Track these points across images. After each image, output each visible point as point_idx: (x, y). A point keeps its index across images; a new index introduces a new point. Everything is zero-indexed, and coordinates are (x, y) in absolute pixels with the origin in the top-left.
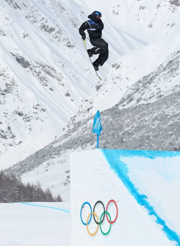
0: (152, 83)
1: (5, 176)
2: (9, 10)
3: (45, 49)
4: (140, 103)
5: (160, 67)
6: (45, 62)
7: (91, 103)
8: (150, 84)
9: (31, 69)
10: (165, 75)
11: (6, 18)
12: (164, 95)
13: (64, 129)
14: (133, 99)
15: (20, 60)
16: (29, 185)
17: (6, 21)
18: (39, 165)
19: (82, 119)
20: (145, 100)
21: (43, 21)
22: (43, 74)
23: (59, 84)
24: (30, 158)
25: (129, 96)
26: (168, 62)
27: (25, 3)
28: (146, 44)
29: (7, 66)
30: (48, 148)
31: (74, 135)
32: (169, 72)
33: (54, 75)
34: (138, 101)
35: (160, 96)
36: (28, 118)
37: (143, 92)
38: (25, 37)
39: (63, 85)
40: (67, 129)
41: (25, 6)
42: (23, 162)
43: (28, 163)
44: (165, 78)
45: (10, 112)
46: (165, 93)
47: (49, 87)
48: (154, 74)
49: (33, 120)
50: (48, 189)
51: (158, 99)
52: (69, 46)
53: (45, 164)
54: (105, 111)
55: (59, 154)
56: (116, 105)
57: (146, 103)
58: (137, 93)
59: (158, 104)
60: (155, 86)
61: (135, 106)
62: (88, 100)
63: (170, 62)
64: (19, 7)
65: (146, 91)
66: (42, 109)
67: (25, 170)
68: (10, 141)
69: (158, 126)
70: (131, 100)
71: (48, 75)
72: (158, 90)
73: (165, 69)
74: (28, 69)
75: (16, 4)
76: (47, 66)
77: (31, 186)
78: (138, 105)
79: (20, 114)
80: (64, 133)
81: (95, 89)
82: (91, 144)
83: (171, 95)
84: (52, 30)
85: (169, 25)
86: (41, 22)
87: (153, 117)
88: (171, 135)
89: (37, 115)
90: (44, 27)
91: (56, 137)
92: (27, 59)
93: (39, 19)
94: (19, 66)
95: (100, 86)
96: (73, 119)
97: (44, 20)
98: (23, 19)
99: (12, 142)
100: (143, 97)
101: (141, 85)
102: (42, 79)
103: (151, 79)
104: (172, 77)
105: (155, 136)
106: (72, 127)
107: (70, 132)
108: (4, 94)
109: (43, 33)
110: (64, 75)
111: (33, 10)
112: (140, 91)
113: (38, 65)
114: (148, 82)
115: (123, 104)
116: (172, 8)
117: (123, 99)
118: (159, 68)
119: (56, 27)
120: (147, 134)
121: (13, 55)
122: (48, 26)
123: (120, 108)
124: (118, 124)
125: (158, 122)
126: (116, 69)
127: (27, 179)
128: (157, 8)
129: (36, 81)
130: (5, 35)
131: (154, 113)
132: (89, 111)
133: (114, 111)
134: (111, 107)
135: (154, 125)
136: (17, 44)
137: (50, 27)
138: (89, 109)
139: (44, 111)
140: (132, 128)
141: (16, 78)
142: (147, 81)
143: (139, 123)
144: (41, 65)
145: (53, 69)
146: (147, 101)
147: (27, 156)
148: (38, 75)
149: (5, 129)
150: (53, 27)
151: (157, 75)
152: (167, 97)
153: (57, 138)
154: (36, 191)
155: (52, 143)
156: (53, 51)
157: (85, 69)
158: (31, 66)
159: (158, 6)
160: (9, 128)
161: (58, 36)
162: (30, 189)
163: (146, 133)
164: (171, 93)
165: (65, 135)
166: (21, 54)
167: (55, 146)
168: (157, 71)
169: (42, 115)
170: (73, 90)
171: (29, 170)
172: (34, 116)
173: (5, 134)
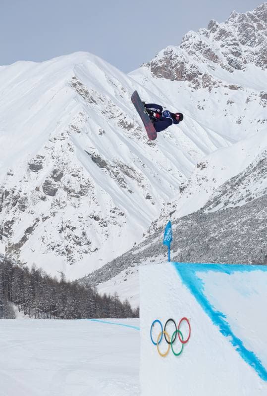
0: (241, 185)
1: (79, 286)
2: (84, 104)
3: (124, 148)
4: (228, 207)
5: (250, 167)
6: (123, 162)
7: (174, 206)
8: (239, 186)
9: (108, 169)
10: (255, 176)
11: (81, 113)
12: (254, 198)
13: (144, 235)
14: (220, 202)
15: (96, 160)
16: (105, 296)
17: (80, 117)
18: (117, 274)
19: (164, 224)
20: (233, 203)
21: (122, 117)
22: (121, 175)
23: (139, 185)
24: (107, 267)
25: (215, 199)
26: (258, 161)
27: (101, 97)
28: (234, 142)
29: (82, 166)
30: (126, 255)
31: (155, 241)
32: (259, 173)
33: (134, 175)
34: (226, 204)
35: (250, 199)
36: (105, 222)
37: (230, 195)
38: (101, 134)
39: (143, 186)
40: (147, 235)
41: (102, 100)
42: (99, 270)
43: (105, 272)
44: (255, 179)
45: (85, 216)
46: (255, 196)
47: (128, 189)
48: (243, 175)
49: (110, 225)
50: (126, 300)
51: (247, 202)
52: (149, 144)
53: (123, 273)
54: (189, 215)
55: (138, 262)
56: (201, 209)
57: (234, 206)
58: (224, 196)
59: (248, 208)
60: (244, 188)
61: (222, 209)
62: (170, 204)
63: (261, 162)
64: (95, 102)
65: (235, 193)
66: (121, 213)
67: (102, 280)
68: (85, 247)
69: (248, 231)
70: (217, 204)
71: (126, 176)
72: (248, 193)
73: (255, 169)
74: (105, 169)
75: (92, 98)
76: (125, 166)
77: (108, 296)
78: (225, 209)
79: (96, 219)
80: (144, 239)
81: (178, 191)
82: (174, 252)
83: (262, 198)
84: (131, 126)
85: (259, 121)
86: (119, 118)
87: (242, 222)
88: (262, 241)
89: (115, 220)
90: (122, 123)
91: (135, 243)
92: (103, 158)
93: (117, 114)
94: (94, 166)
95: (184, 188)
96: (154, 223)
97: (122, 115)
98: (100, 114)
99: (87, 249)
100: (231, 200)
101: (229, 187)
102: (120, 180)
103: (240, 180)
104: (263, 177)
105: (244, 243)
106: (153, 232)
107: (151, 238)
108: (78, 197)
109: (121, 131)
110: (144, 175)
111: (111, 105)
112: (228, 193)
113: (115, 165)
114: (237, 184)
115: (208, 208)
116: (263, 103)
117: (209, 201)
118: (248, 169)
119: (135, 123)
120: (235, 241)
121: (88, 153)
122: (127, 122)
123: (206, 212)
124: (204, 229)
125: (247, 227)
126: (202, 169)
127: (103, 289)
128: (247, 102)
129: (113, 182)
130: (79, 132)
131: (243, 217)
132: (172, 215)
133: (199, 216)
134: (196, 211)
135: (243, 230)
136: (93, 141)
137: (129, 123)
138: (171, 213)
139: (123, 215)
140: (219, 233)
141: (91, 179)
142: (236, 182)
143: (226, 228)
144: (119, 165)
145: (132, 169)
146: (235, 204)
147: (104, 264)
148: (116, 176)
149: (80, 235)
150: (132, 123)
151: (246, 176)
152: (257, 199)
153: (137, 245)
154: (113, 303)
155: (131, 250)
156: (133, 150)
157: (168, 169)
158: (108, 166)
159: (248, 100)
160: (84, 234)
161: (139, 133)
162: (106, 300)
163: (234, 239)
164: (261, 195)
165: (145, 241)
166: (97, 153)
167: (134, 253)
168: (246, 171)
169: (120, 219)
170: (155, 192)
171: (106, 279)
172: (112, 221)
173: (79, 241)
